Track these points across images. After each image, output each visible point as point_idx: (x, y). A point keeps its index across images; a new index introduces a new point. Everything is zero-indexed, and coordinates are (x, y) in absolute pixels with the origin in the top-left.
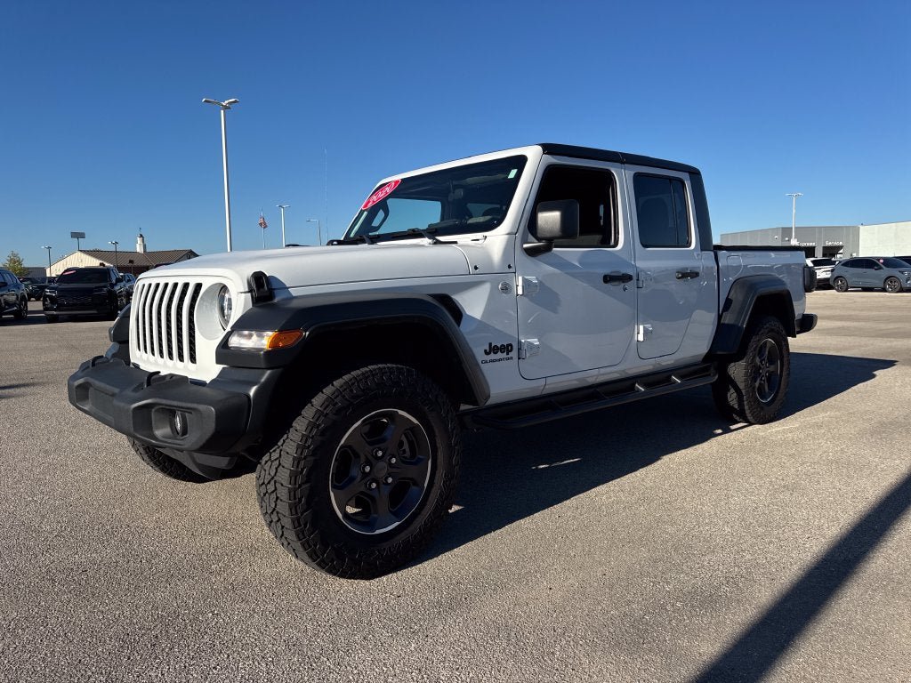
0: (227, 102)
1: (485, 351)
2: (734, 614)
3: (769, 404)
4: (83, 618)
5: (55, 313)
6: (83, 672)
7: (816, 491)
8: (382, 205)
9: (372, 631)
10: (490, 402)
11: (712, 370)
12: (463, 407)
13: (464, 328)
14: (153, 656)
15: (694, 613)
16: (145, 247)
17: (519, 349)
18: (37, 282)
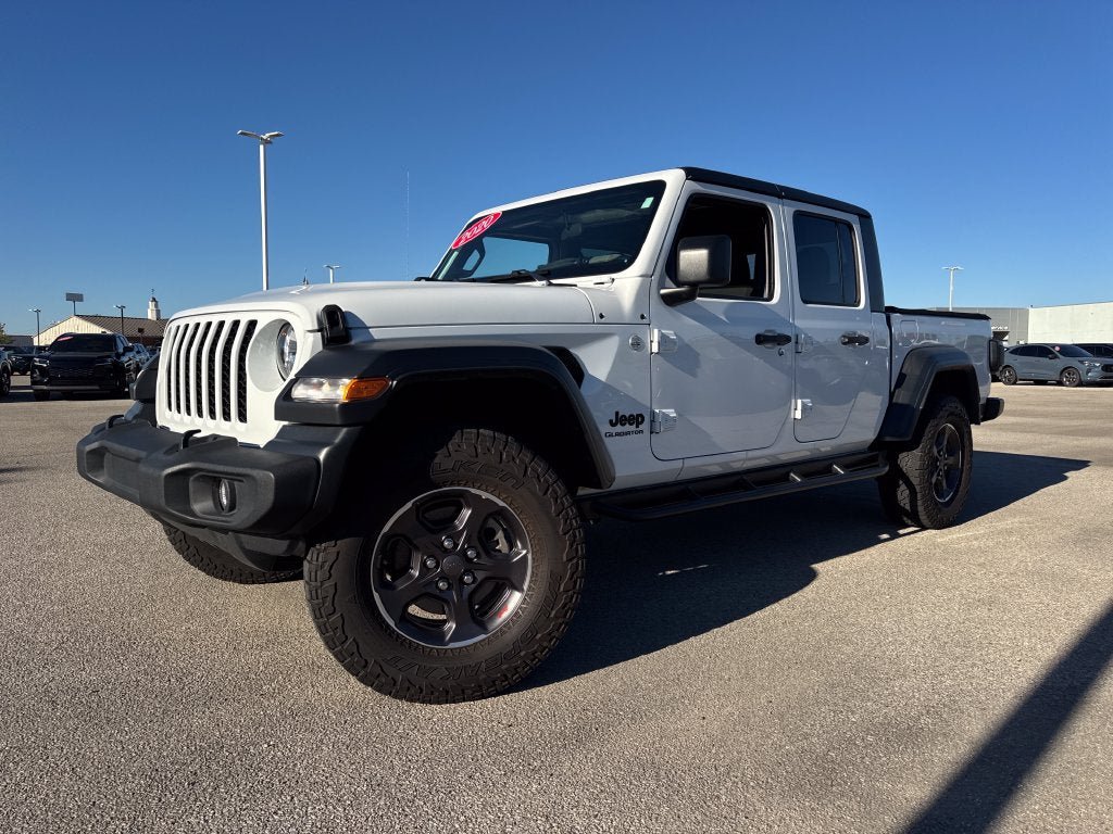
0: (267, 135)
1: (611, 421)
2: (943, 751)
3: (947, 504)
4: (95, 750)
5: (45, 388)
6: (98, 818)
7: (1019, 605)
8: (476, 245)
9: (479, 769)
10: (616, 486)
11: (881, 460)
12: (582, 491)
13: (586, 391)
14: (192, 798)
15: (891, 749)
16: (158, 312)
17: (652, 421)
18: (23, 353)
